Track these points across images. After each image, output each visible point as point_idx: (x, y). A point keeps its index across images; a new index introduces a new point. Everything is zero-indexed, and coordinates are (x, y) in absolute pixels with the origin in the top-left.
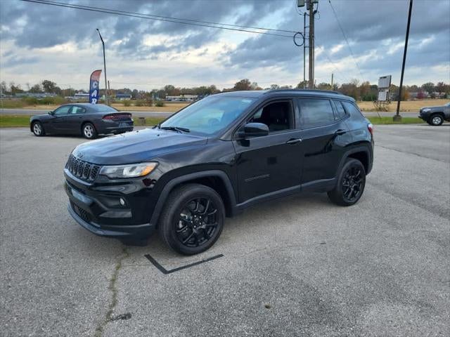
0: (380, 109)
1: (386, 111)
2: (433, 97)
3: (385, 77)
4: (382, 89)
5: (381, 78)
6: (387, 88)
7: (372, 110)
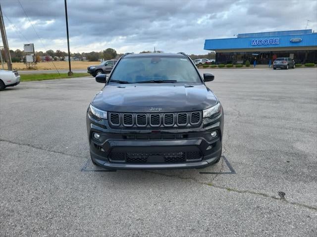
0: (30, 68)
1: (35, 69)
2: (56, 60)
3: (29, 45)
4: (29, 54)
5: (25, 45)
6: (32, 53)
7: (23, 69)
